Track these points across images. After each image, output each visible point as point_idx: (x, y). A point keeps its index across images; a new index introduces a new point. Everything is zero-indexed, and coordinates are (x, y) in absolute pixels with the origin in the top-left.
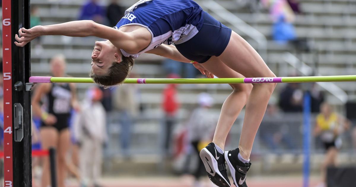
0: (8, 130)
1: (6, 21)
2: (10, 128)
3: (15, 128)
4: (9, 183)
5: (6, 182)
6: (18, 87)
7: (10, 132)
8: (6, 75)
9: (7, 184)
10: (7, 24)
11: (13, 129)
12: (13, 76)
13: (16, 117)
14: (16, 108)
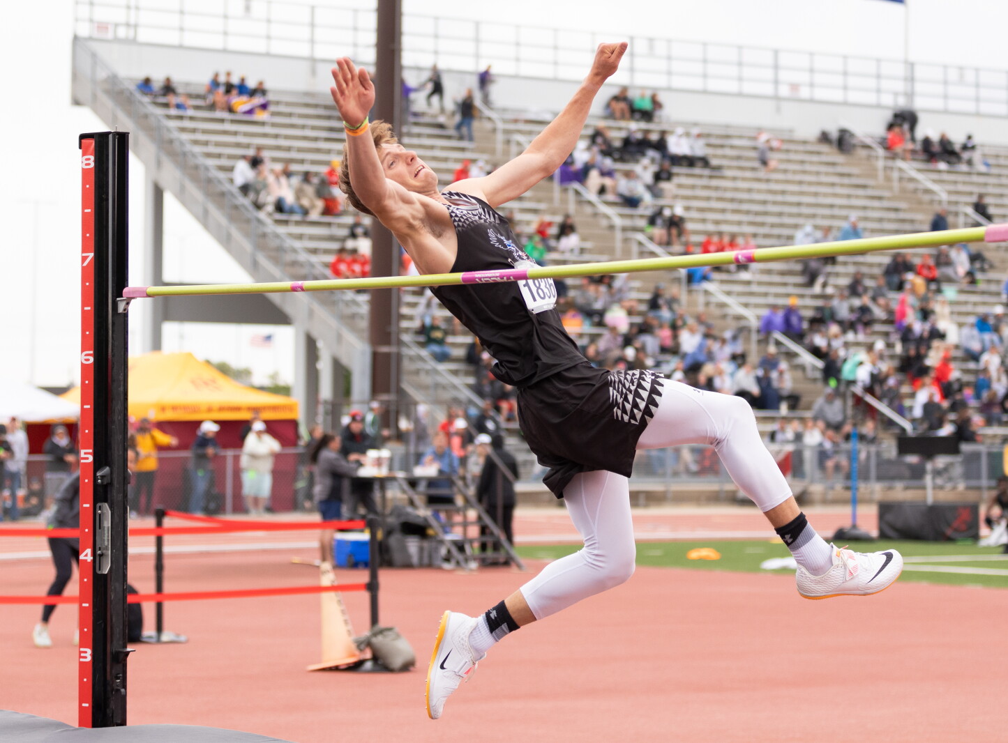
0: (86, 555)
1: (86, 355)
2: (89, 551)
3: (99, 552)
4: (86, 652)
5: (82, 649)
6: (102, 477)
7: (90, 558)
8: (85, 453)
9: (82, 655)
10: (88, 360)
11: (94, 554)
12: (95, 455)
13: (100, 528)
14: (100, 515)
